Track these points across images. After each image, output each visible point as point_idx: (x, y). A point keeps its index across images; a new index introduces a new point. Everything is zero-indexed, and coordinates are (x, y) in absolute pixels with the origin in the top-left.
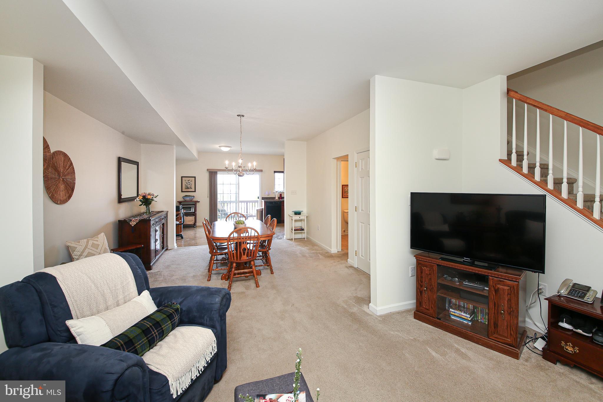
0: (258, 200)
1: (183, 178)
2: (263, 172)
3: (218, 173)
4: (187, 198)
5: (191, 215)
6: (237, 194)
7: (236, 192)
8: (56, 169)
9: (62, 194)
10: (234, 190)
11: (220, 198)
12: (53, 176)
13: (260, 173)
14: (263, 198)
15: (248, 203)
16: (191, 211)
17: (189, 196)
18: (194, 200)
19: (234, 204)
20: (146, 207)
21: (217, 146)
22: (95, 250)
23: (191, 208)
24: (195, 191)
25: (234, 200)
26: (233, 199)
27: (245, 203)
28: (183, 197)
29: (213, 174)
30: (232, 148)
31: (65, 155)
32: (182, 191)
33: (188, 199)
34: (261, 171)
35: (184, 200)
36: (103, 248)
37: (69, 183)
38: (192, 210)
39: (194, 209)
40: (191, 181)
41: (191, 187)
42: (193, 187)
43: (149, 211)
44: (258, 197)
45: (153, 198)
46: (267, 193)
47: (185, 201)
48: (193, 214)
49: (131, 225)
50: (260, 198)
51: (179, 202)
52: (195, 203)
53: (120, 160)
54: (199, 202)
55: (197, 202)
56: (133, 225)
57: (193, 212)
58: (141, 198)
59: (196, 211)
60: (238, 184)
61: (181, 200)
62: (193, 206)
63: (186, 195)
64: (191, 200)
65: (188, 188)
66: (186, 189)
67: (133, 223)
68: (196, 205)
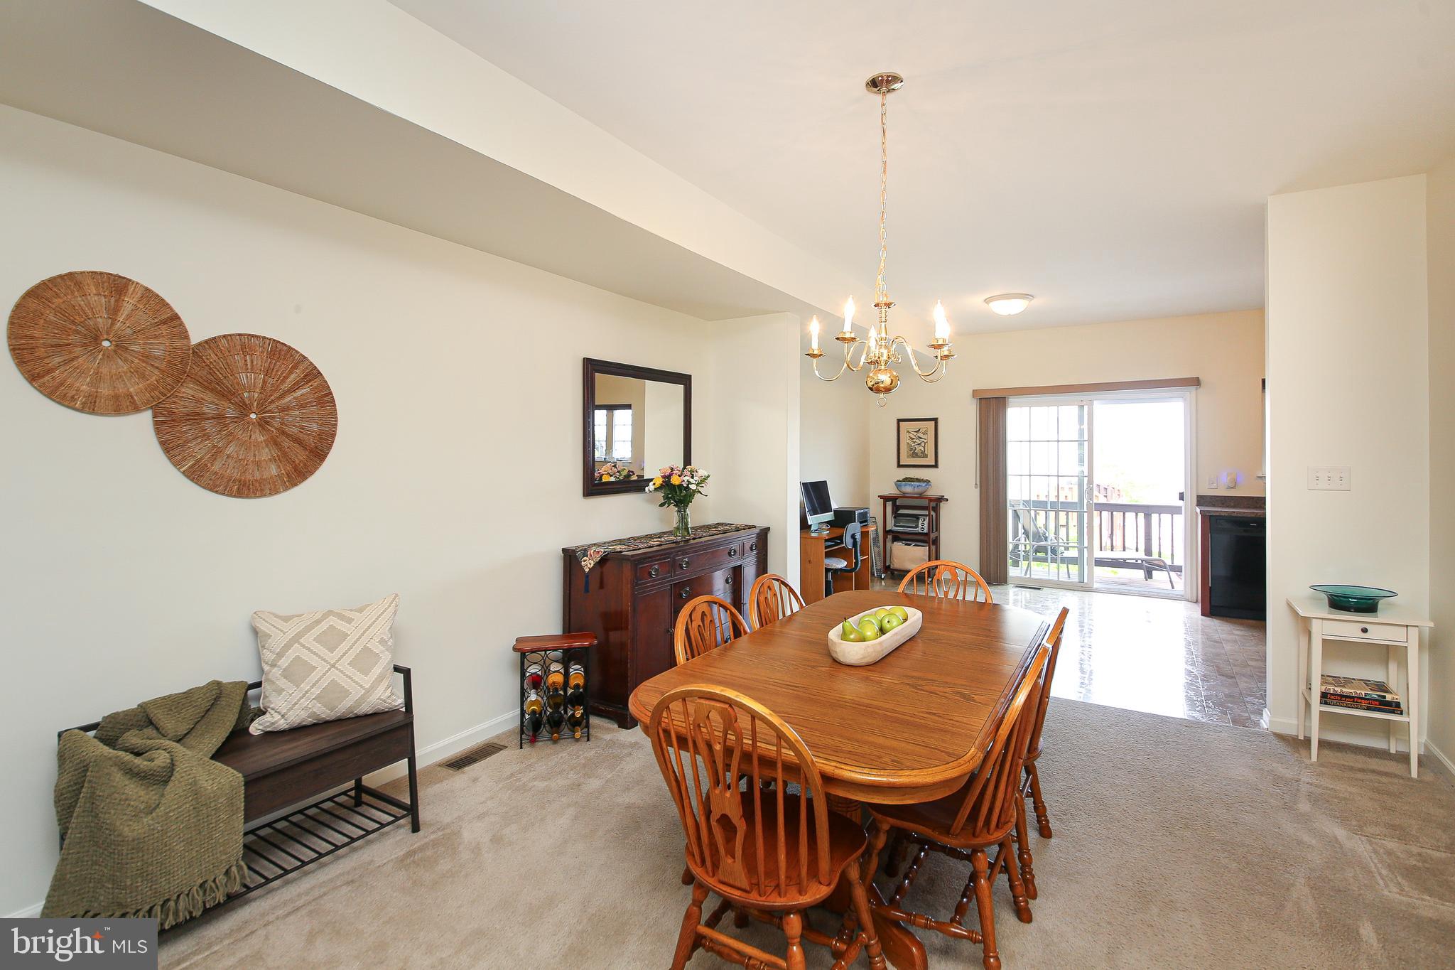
0: (1181, 503)
1: (901, 423)
2: (1201, 390)
3: (1011, 400)
4: (906, 485)
5: (919, 542)
6: (1086, 479)
7: (1081, 471)
9: (257, 462)
10: (1071, 466)
11: (1016, 491)
12: (207, 410)
13: (1190, 392)
14: (1201, 500)
15: (1155, 517)
16: (919, 530)
17: (918, 480)
18: (933, 492)
19: (1074, 517)
21: (978, 302)
23: (917, 517)
24: (936, 466)
25: (1074, 498)
26: (1070, 494)
27: (1141, 516)
28: (898, 483)
29: (992, 407)
30: (1035, 299)
31: (279, 348)
32: (899, 466)
33: (908, 489)
34: (1196, 382)
35: (899, 493)
36: (359, 648)
37: (294, 430)
38: (923, 526)
39: (926, 523)
40: (925, 433)
41: (923, 453)
42: (930, 451)
44: (1181, 494)
45: (689, 483)
46: (1225, 480)
47: (904, 496)
48: (922, 538)
49: (585, 567)
50: (1191, 499)
51: (886, 499)
52: (933, 504)
53: (592, 368)
54: (947, 500)
55: (940, 499)
56: (587, 570)
57: (926, 531)
58: (659, 482)
59: (938, 529)
60: (1086, 441)
61: (891, 490)
62: (926, 512)
63: (906, 480)
64: (921, 494)
65: (915, 455)
66: (908, 457)
67: (588, 564)
68: (936, 509)
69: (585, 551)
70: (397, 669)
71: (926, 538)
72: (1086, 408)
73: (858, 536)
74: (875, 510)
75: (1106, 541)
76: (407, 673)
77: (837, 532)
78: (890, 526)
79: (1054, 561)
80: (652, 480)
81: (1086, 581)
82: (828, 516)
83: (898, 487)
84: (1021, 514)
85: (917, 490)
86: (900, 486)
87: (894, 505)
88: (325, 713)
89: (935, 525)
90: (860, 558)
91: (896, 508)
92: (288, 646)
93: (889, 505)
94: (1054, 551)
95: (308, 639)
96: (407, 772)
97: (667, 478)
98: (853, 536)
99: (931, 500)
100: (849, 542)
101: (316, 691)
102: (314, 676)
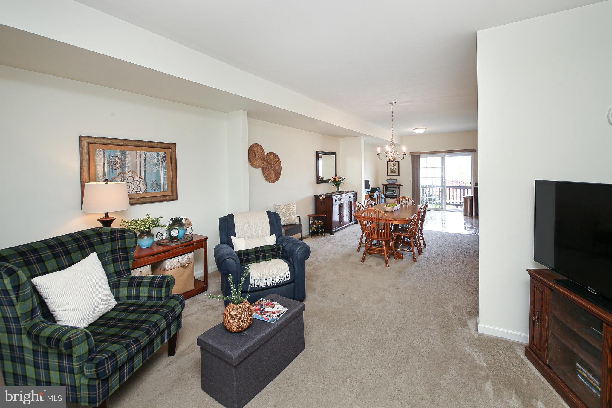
0: (471, 185)
1: (388, 162)
2: (476, 152)
3: (421, 156)
5: (394, 198)
6: (443, 178)
7: (442, 176)
8: (268, 163)
9: (273, 176)
10: (439, 174)
11: (423, 182)
12: (267, 167)
13: (472, 153)
14: (476, 184)
17: (394, 179)
18: (398, 183)
20: (337, 187)
21: (411, 129)
22: (287, 212)
23: (393, 190)
24: (399, 175)
26: (439, 183)
28: (388, 180)
29: (415, 157)
30: (427, 129)
31: (275, 155)
32: (388, 175)
33: (391, 182)
34: (474, 150)
35: (388, 183)
36: (292, 212)
37: (277, 170)
38: (395, 193)
39: (396, 192)
40: (395, 165)
41: (395, 171)
42: (397, 171)
43: (339, 190)
44: (471, 183)
45: (340, 180)
47: (389, 184)
49: (320, 200)
50: (473, 183)
51: (384, 185)
52: (398, 187)
53: (317, 153)
54: (402, 185)
55: (400, 185)
56: (322, 200)
57: (396, 194)
58: (333, 180)
59: (399, 194)
60: (443, 167)
61: (386, 183)
62: (396, 189)
63: (390, 179)
64: (394, 183)
65: (392, 172)
66: (390, 173)
67: (322, 199)
68: (399, 188)
69: (321, 196)
70: (297, 216)
71: (396, 197)
72: (443, 157)
73: (378, 195)
74: (381, 188)
75: (451, 197)
76: (299, 216)
77: (372, 194)
78: (385, 193)
79: (434, 204)
80: (331, 179)
81: (443, 208)
82: (369, 190)
83: (387, 181)
84: (424, 189)
85: (393, 182)
86: (388, 181)
87: (386, 187)
88: (289, 223)
89: (399, 193)
90: (379, 201)
91: (387, 188)
92: (282, 210)
93: (385, 187)
94: (434, 200)
95: (284, 209)
96: (301, 237)
97: (335, 179)
98: (377, 195)
99: (397, 185)
100: (376, 197)
101: (287, 218)
102: (287, 216)
